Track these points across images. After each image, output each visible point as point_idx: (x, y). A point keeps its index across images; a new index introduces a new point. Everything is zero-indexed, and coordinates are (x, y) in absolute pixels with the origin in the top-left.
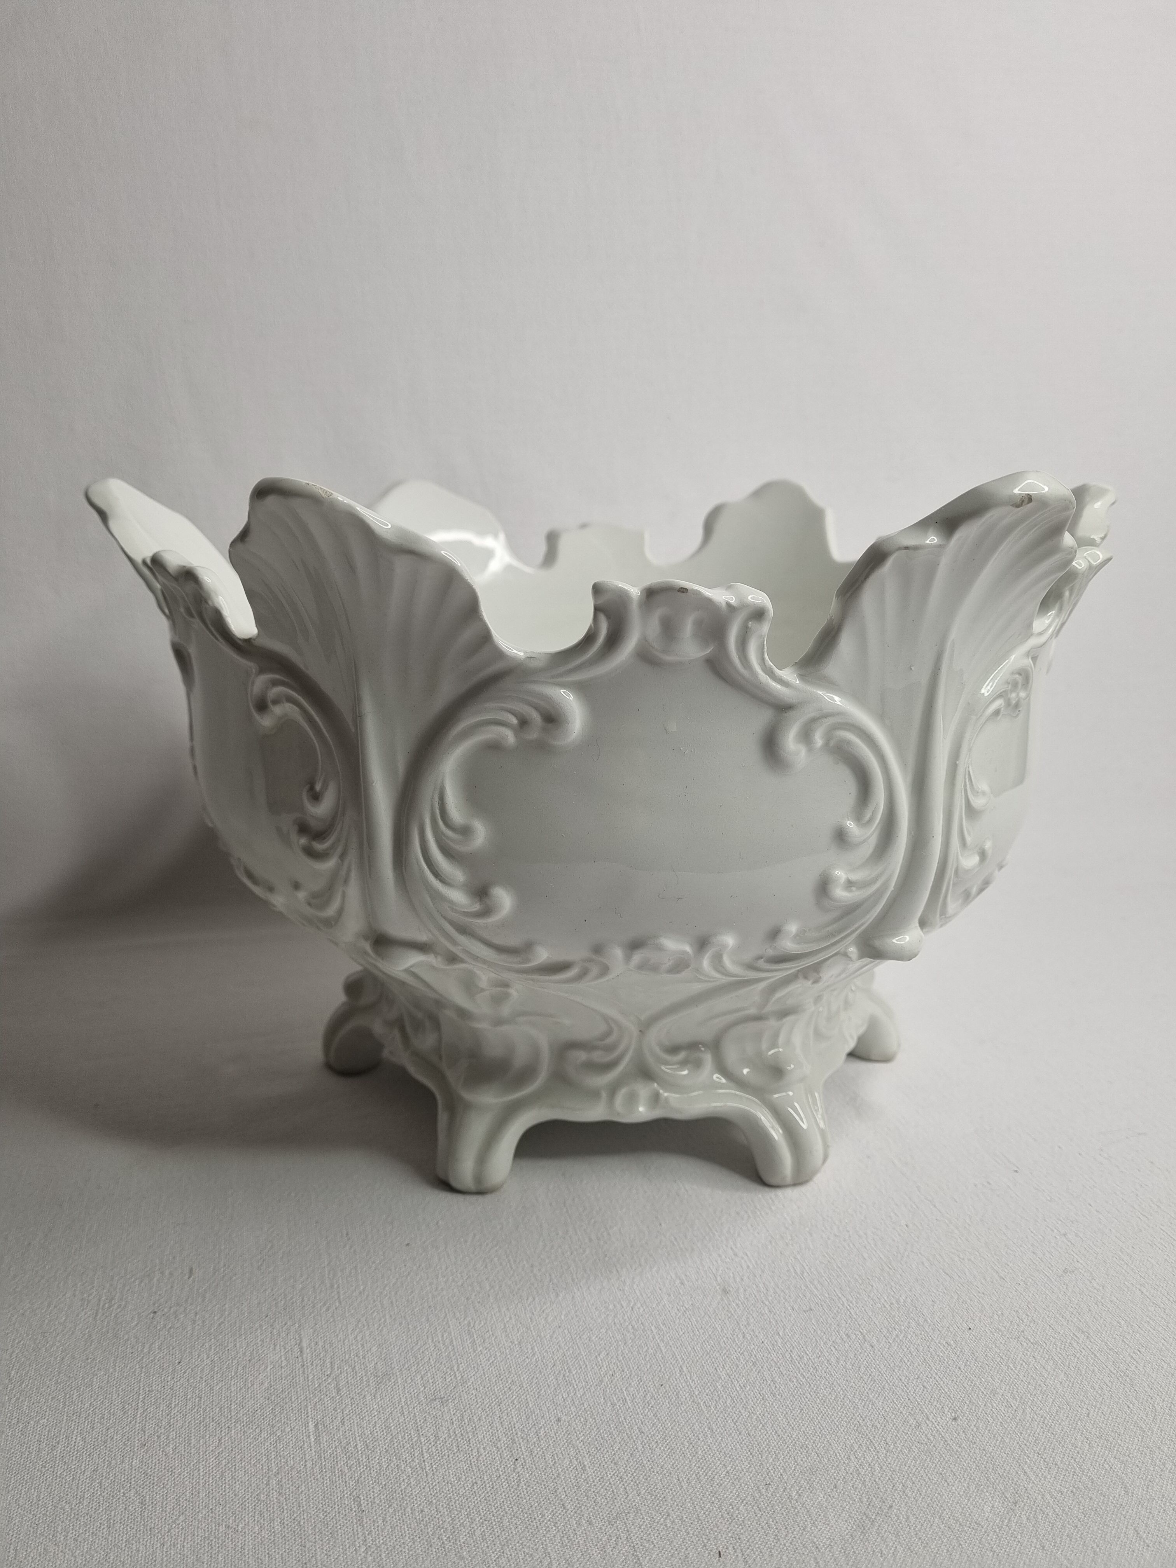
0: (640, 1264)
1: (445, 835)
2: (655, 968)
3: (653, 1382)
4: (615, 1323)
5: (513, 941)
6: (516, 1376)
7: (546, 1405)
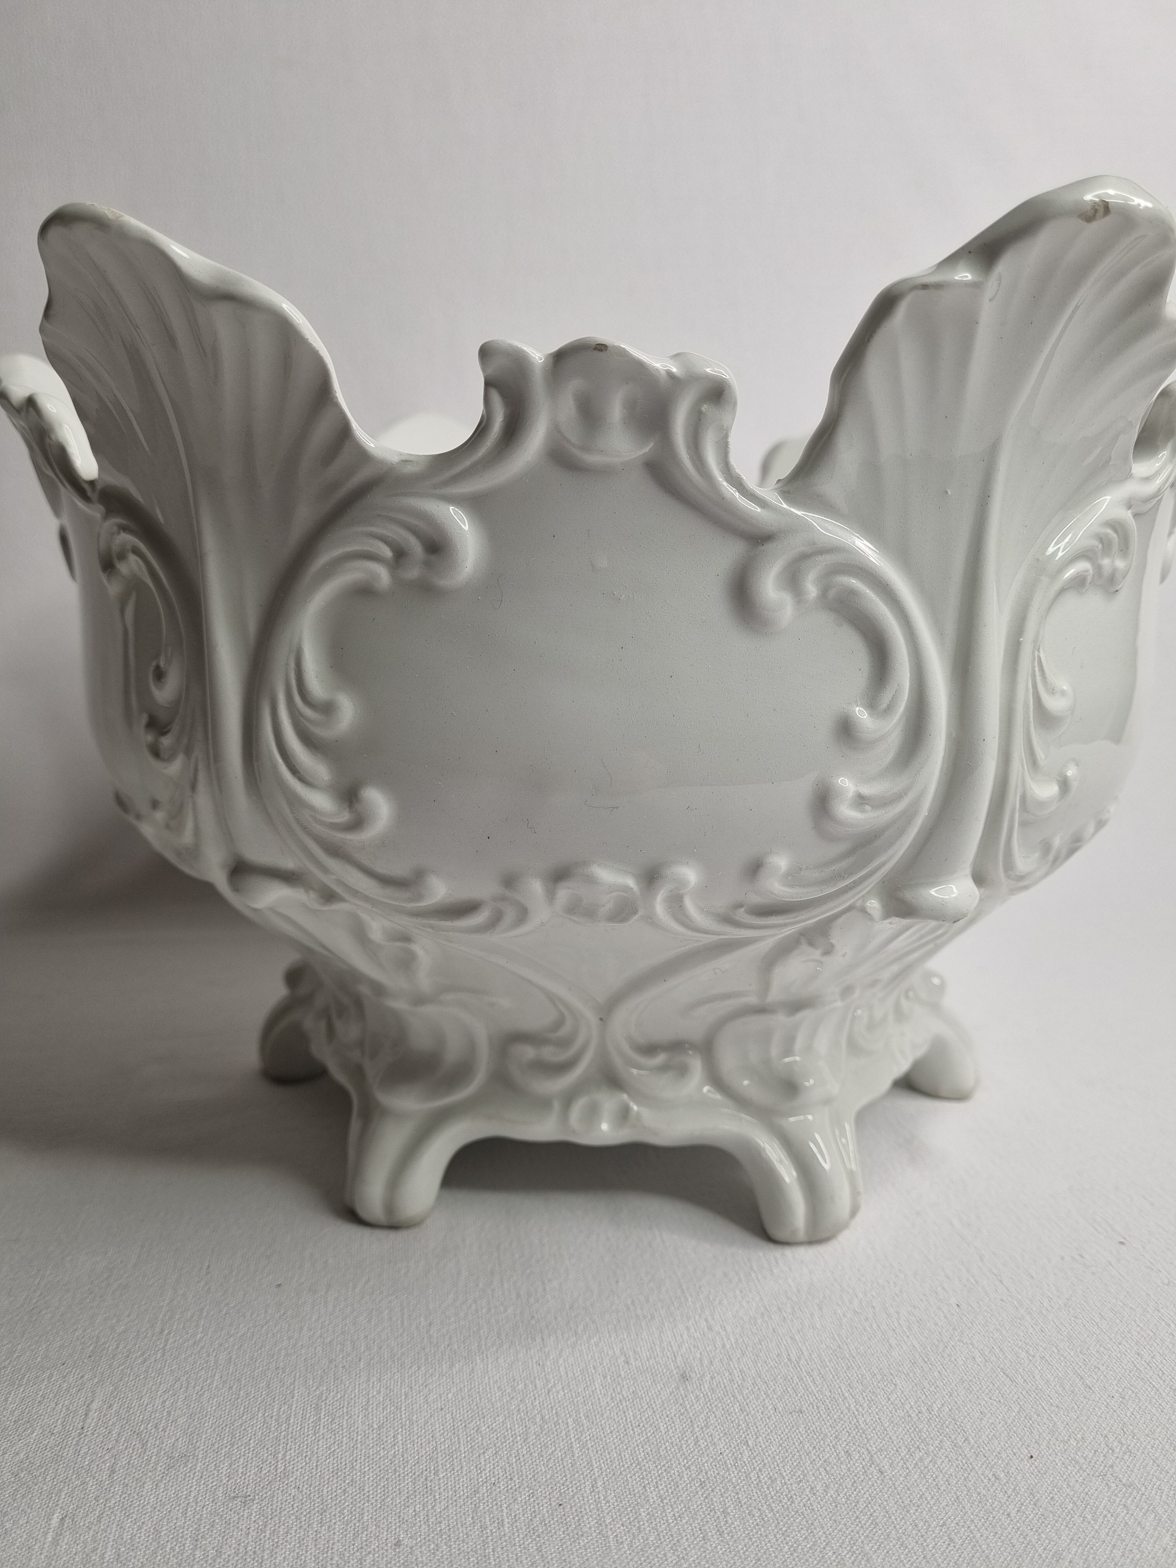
0: (576, 1333)
1: (301, 715)
2: (590, 913)
3: (550, 1499)
4: (519, 1410)
5: (398, 868)
6: (359, 1474)
7: (387, 1520)
